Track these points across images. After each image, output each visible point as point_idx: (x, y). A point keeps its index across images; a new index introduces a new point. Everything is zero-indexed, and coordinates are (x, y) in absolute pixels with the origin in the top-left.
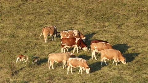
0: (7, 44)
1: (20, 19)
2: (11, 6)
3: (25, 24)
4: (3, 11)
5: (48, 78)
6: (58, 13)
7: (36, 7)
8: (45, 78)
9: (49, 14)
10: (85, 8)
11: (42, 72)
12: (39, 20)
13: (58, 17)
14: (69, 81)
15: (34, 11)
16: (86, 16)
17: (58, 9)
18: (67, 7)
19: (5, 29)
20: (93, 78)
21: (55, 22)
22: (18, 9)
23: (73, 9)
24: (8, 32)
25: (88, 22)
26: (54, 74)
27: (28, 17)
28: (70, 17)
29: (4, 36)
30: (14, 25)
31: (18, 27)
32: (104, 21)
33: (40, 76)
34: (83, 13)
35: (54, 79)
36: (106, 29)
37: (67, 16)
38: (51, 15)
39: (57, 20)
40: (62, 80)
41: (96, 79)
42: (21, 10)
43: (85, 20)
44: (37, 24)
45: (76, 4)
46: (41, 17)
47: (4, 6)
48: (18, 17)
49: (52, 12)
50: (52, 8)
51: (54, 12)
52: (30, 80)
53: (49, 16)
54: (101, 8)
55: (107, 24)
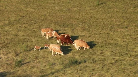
0: (13, 40)
1: (20, 26)
2: (15, 19)
3: (23, 29)
4: (11, 22)
5: (35, 57)
6: (40, 23)
7: (28, 20)
8: (33, 58)
9: (35, 24)
10: (54, 21)
11: (32, 54)
12: (30, 27)
13: (40, 25)
14: (46, 59)
15: (27, 22)
16: (55, 24)
17: (40, 21)
18: (45, 20)
19: (12, 32)
20: (59, 58)
21: (38, 28)
22: (19, 21)
23: (48, 21)
24: (14, 33)
25: (56, 28)
26: (38, 55)
27: (24, 25)
28: (47, 25)
29: (12, 35)
30: (17, 29)
31: (19, 31)
32: (65, 28)
33: (31, 56)
34: (54, 23)
35: (38, 58)
36: (66, 31)
37: (45, 25)
38: (37, 24)
39: (39, 27)
40: (42, 58)
41: (61, 58)
42: (20, 21)
43: (55, 27)
44: (29, 29)
45: (50, 18)
46: (31, 25)
47: (11, 20)
48: (19, 25)
49: (37, 22)
50: (37, 21)
51: (38, 23)
52: (25, 59)
53: (36, 25)
54: (63, 21)
55: (66, 29)
